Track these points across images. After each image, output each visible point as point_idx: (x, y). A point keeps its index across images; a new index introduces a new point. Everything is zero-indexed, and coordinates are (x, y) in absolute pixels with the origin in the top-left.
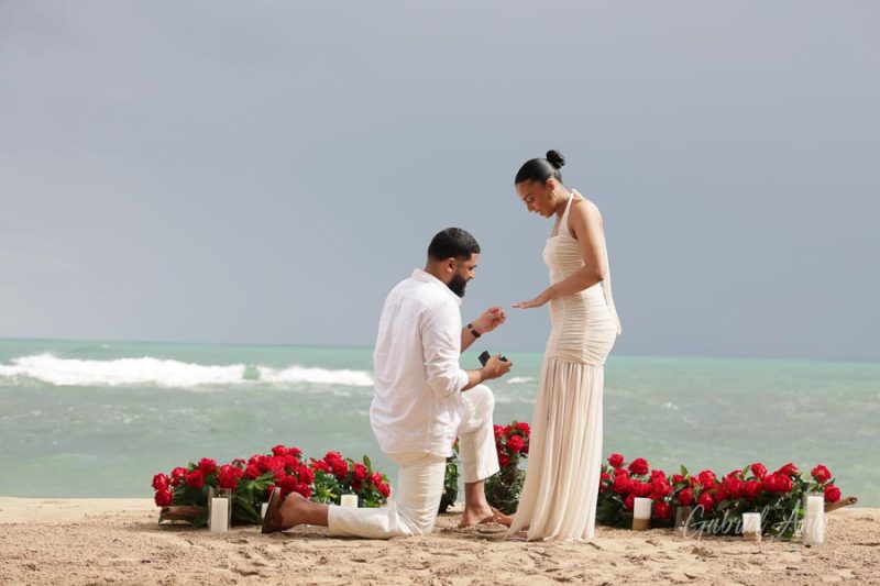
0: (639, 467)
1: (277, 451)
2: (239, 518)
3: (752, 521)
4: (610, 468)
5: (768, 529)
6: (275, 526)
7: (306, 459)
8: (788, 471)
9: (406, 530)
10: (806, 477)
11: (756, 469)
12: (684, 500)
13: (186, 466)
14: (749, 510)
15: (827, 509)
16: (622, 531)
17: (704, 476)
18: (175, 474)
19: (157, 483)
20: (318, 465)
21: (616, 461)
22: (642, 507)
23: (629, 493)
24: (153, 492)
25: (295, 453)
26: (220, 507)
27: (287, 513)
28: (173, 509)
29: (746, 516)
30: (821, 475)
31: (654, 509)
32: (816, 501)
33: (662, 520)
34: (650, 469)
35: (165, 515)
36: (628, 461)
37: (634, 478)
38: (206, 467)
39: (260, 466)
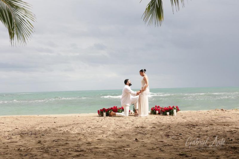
0: (159, 107)
1: (114, 107)
2: (108, 115)
3: (168, 113)
4: (155, 107)
5: (170, 114)
6: (111, 116)
7: (118, 108)
8: (173, 107)
9: (125, 115)
10: (175, 108)
11: (169, 107)
12: (162, 111)
13: (101, 109)
14: (168, 112)
15: (177, 111)
16: (155, 115)
17: (165, 108)
18: (100, 110)
19: (98, 111)
20: (120, 108)
21: (156, 106)
22: (157, 112)
23: (156, 110)
24: (98, 112)
25: (116, 107)
26: (105, 114)
27: (111, 114)
28: (100, 114)
29: (167, 113)
30: (177, 107)
31: (159, 113)
32: (175, 111)
33: (159, 114)
34: (160, 107)
35: (99, 115)
36: (157, 106)
37: (158, 108)
38: (104, 109)
39: (111, 108)
